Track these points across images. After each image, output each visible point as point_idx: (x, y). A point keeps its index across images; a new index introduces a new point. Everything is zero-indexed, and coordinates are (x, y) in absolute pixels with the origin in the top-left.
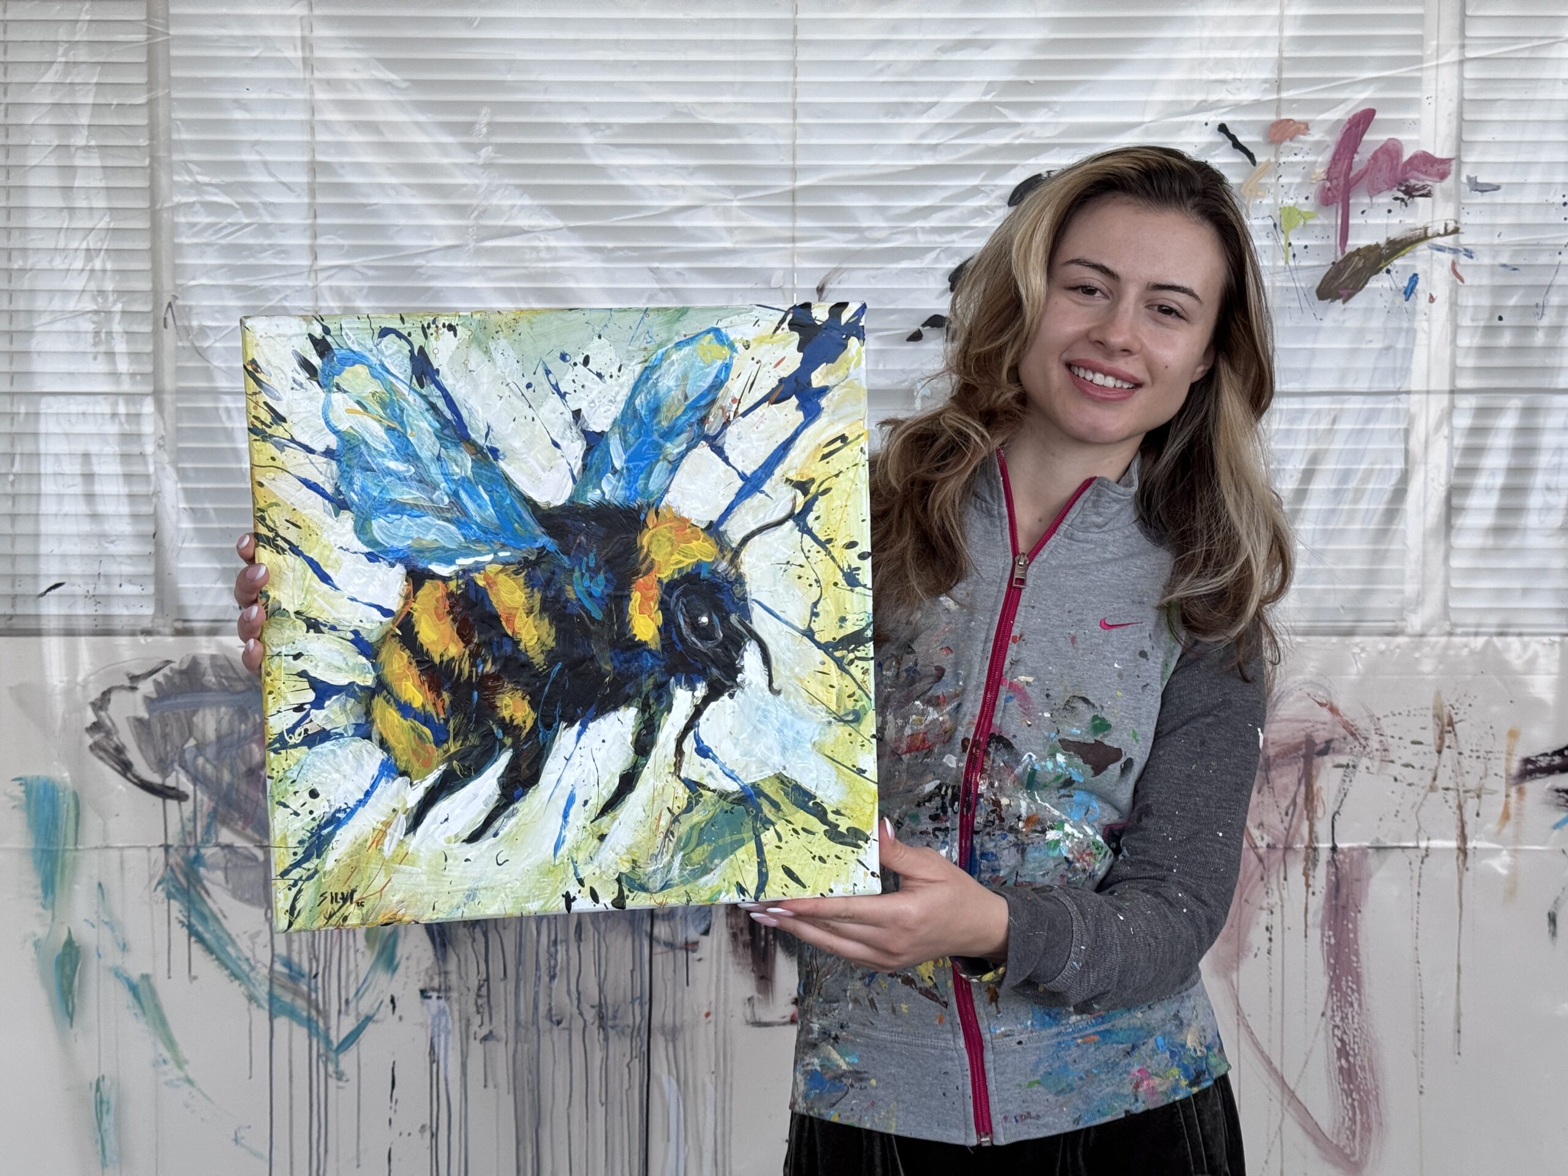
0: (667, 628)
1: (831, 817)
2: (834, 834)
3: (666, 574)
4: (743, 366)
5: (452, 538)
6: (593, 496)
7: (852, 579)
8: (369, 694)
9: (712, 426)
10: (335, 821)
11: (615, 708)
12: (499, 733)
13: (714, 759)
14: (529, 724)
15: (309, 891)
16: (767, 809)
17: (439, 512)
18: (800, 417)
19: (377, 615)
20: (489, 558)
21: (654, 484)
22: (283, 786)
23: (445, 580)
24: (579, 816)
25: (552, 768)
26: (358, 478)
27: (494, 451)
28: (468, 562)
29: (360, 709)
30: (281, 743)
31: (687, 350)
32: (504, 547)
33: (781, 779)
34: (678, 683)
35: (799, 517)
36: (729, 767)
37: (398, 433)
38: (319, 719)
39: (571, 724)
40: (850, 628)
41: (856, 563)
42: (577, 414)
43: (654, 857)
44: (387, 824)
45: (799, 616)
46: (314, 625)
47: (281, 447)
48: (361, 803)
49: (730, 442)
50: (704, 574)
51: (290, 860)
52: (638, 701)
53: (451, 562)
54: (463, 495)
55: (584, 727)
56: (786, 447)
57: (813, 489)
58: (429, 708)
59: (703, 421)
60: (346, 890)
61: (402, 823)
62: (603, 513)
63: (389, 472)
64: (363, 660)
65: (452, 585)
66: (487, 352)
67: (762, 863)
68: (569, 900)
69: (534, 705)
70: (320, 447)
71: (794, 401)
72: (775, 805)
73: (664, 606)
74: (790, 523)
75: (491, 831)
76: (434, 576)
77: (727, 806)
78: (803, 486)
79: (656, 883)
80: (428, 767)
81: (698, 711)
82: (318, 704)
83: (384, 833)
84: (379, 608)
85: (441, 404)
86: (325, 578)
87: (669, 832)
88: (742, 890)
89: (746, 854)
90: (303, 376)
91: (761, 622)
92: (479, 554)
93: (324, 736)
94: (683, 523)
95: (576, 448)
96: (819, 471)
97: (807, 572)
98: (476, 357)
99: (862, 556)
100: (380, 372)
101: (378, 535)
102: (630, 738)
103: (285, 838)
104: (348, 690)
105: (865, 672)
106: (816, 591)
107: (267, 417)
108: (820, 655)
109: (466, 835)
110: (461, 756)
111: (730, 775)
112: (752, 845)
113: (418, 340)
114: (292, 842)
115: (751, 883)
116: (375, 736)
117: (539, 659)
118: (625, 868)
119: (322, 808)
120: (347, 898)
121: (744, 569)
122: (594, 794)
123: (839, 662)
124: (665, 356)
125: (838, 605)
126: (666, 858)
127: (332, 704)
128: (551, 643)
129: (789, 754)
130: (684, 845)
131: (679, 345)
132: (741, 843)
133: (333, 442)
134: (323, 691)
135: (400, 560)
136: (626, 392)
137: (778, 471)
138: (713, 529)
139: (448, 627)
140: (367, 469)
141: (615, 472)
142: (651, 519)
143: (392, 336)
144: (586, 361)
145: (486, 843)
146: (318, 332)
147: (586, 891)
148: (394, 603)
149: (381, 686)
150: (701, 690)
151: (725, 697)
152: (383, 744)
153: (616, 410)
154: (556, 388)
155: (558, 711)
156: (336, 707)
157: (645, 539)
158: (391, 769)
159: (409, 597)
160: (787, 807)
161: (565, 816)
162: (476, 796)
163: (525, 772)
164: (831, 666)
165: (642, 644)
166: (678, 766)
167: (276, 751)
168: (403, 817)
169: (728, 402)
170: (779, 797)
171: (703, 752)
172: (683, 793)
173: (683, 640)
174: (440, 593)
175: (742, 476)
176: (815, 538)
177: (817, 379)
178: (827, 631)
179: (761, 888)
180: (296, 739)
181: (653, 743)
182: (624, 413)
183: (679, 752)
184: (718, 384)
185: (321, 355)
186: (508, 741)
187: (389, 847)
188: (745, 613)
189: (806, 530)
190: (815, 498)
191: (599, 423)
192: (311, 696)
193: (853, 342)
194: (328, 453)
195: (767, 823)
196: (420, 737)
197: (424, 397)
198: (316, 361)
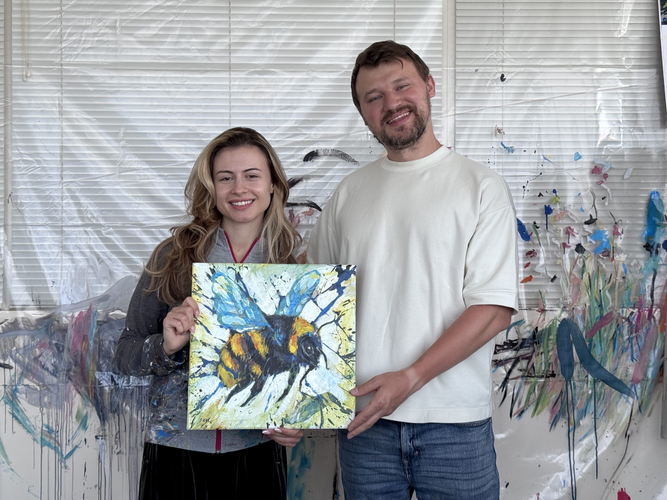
0: (300, 350)
1: (342, 405)
2: (343, 410)
3: (300, 335)
4: (323, 280)
5: (243, 322)
6: (281, 313)
7: (350, 339)
8: (218, 363)
9: (314, 296)
10: (206, 398)
11: (284, 371)
12: (252, 376)
13: (310, 387)
14: (260, 374)
15: (197, 417)
16: (324, 401)
17: (240, 315)
18: (337, 294)
19: (222, 342)
20: (252, 328)
21: (298, 310)
22: (192, 388)
23: (240, 334)
24: (272, 401)
25: (266, 387)
26: (219, 305)
27: (255, 300)
28: (246, 329)
29: (215, 368)
30: (193, 376)
31: (308, 275)
32: (256, 325)
33: (328, 393)
34: (301, 365)
35: (336, 321)
36: (314, 389)
37: (231, 295)
38: (204, 370)
39: (271, 375)
40: (349, 352)
41: (351, 334)
42: (278, 291)
43: (292, 414)
44: (220, 400)
45: (335, 347)
46: (204, 344)
47: (200, 296)
48: (213, 394)
49: (318, 300)
50: (310, 335)
51: (193, 409)
52: (290, 369)
53: (242, 329)
54: (247, 312)
55: (275, 376)
56: (333, 302)
57: (340, 314)
58: (233, 368)
59: (312, 294)
60: (207, 418)
61: (224, 400)
62: (283, 318)
63: (227, 304)
64: (217, 354)
65: (242, 335)
66: (255, 274)
67: (322, 417)
68: (268, 425)
69: (262, 370)
70: (210, 297)
71: (336, 290)
72: (327, 401)
73: (298, 344)
74: (334, 323)
75: (248, 404)
76: (237, 333)
77: (313, 400)
78: (337, 313)
79: (292, 421)
80: (232, 385)
81: (307, 373)
82: (204, 366)
83: (219, 403)
84: (222, 340)
85: (242, 287)
86: (208, 332)
87: (297, 407)
88: (316, 425)
89: (318, 414)
90: (207, 278)
91: (325, 349)
92: (249, 327)
93: (204, 375)
94: (305, 321)
95: (278, 300)
96: (342, 309)
97: (338, 336)
98: (253, 275)
99: (353, 333)
100: (227, 278)
101: (224, 321)
102: (287, 380)
103: (192, 403)
104: (212, 362)
105: (353, 365)
106: (340, 341)
107: (197, 288)
108: (340, 359)
109: (241, 404)
110: (241, 382)
111: (314, 392)
112: (320, 412)
113: (238, 270)
114: (194, 404)
115: (319, 423)
116: (218, 376)
117: (264, 356)
118: (284, 417)
119: (202, 394)
120: (207, 421)
121: (321, 335)
122: (277, 395)
123: (346, 362)
124: (301, 277)
125: (346, 345)
126: (296, 414)
127: (208, 366)
128: (267, 352)
129: (331, 387)
130: (301, 411)
131: (306, 274)
132: (317, 411)
133: (213, 296)
134: (206, 362)
135: (229, 328)
136: (291, 286)
137: (331, 309)
138: (313, 323)
139: (240, 346)
140: (222, 303)
141: (287, 307)
142: (296, 320)
143: (231, 269)
144: (281, 277)
145: (246, 407)
146: (212, 267)
147: (273, 422)
148: (226, 340)
149: (221, 362)
150: (308, 367)
151: (314, 370)
152: (220, 378)
153: (288, 291)
154: (273, 284)
155: (268, 371)
156: (209, 367)
157: (294, 325)
158: (222, 385)
159: (230, 338)
160: (330, 402)
161: (268, 400)
162: (244, 393)
163: (258, 388)
164: (344, 363)
165: (292, 354)
166: (300, 388)
167: (192, 378)
168: (224, 398)
169: (318, 290)
170: (328, 399)
171: (307, 385)
172: (301, 396)
173: (303, 353)
174: (239, 337)
175: (321, 309)
176: (340, 327)
177: (342, 284)
178: (343, 353)
179: (322, 424)
180: (197, 375)
181: (293, 381)
182: (291, 291)
183: (301, 384)
184: (316, 285)
185: (212, 273)
186: (254, 379)
187: (220, 407)
188: (321, 347)
189: (338, 325)
190: (341, 316)
191: (283, 294)
192: (202, 363)
193: (353, 275)
194: (212, 299)
195: (324, 406)
196: (230, 376)
197: (238, 285)
198: (211, 274)
